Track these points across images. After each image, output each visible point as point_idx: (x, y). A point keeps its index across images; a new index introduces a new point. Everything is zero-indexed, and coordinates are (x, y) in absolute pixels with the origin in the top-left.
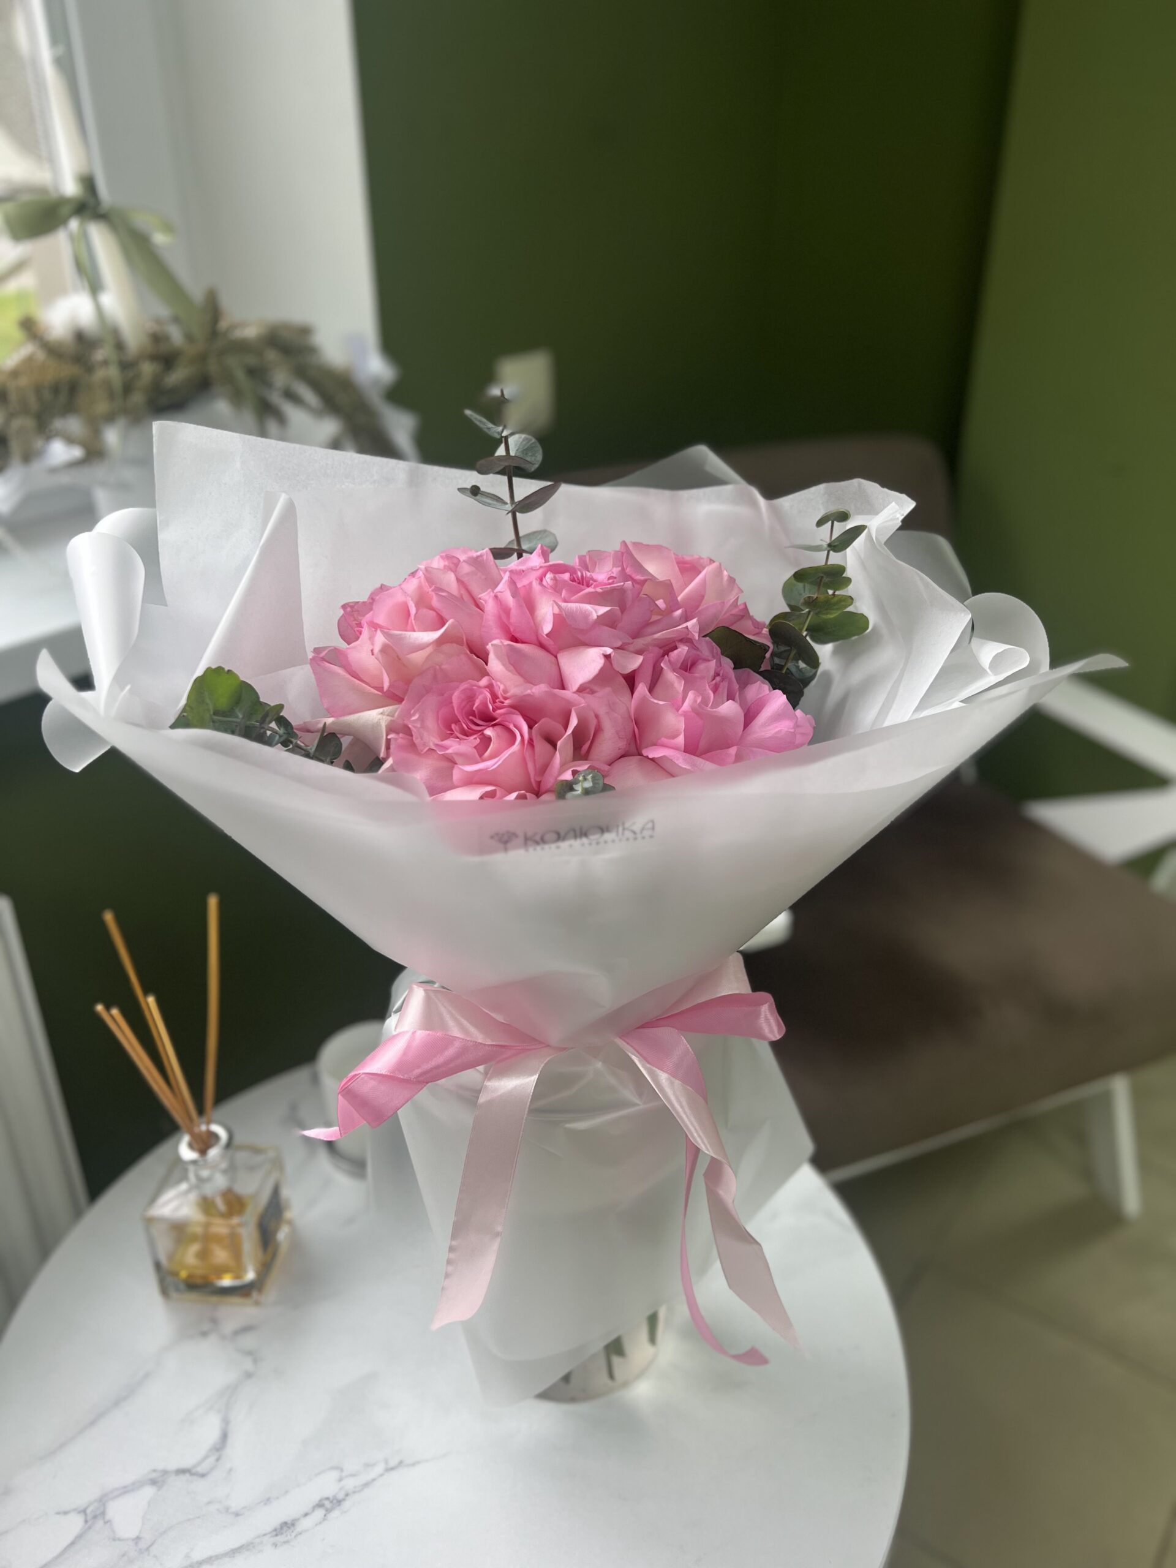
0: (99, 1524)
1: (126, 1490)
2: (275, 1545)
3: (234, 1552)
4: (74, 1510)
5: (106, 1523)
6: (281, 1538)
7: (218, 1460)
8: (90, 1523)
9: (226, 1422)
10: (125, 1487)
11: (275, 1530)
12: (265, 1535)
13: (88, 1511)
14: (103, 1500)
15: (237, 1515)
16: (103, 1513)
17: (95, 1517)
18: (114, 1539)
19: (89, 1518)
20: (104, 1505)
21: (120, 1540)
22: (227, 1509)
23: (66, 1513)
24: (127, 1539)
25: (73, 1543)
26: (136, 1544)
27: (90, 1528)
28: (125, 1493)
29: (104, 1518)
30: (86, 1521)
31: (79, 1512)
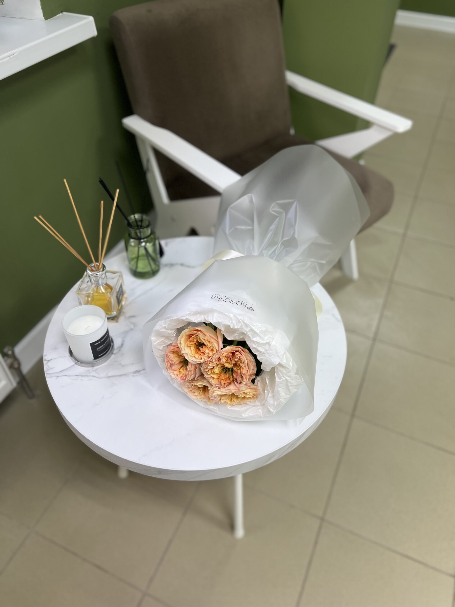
2: (133, 376)
3: (121, 375)
6: (135, 374)
7: (120, 350)
9: (123, 341)
11: (134, 372)
12: (130, 373)
15: (123, 366)
22: (120, 364)
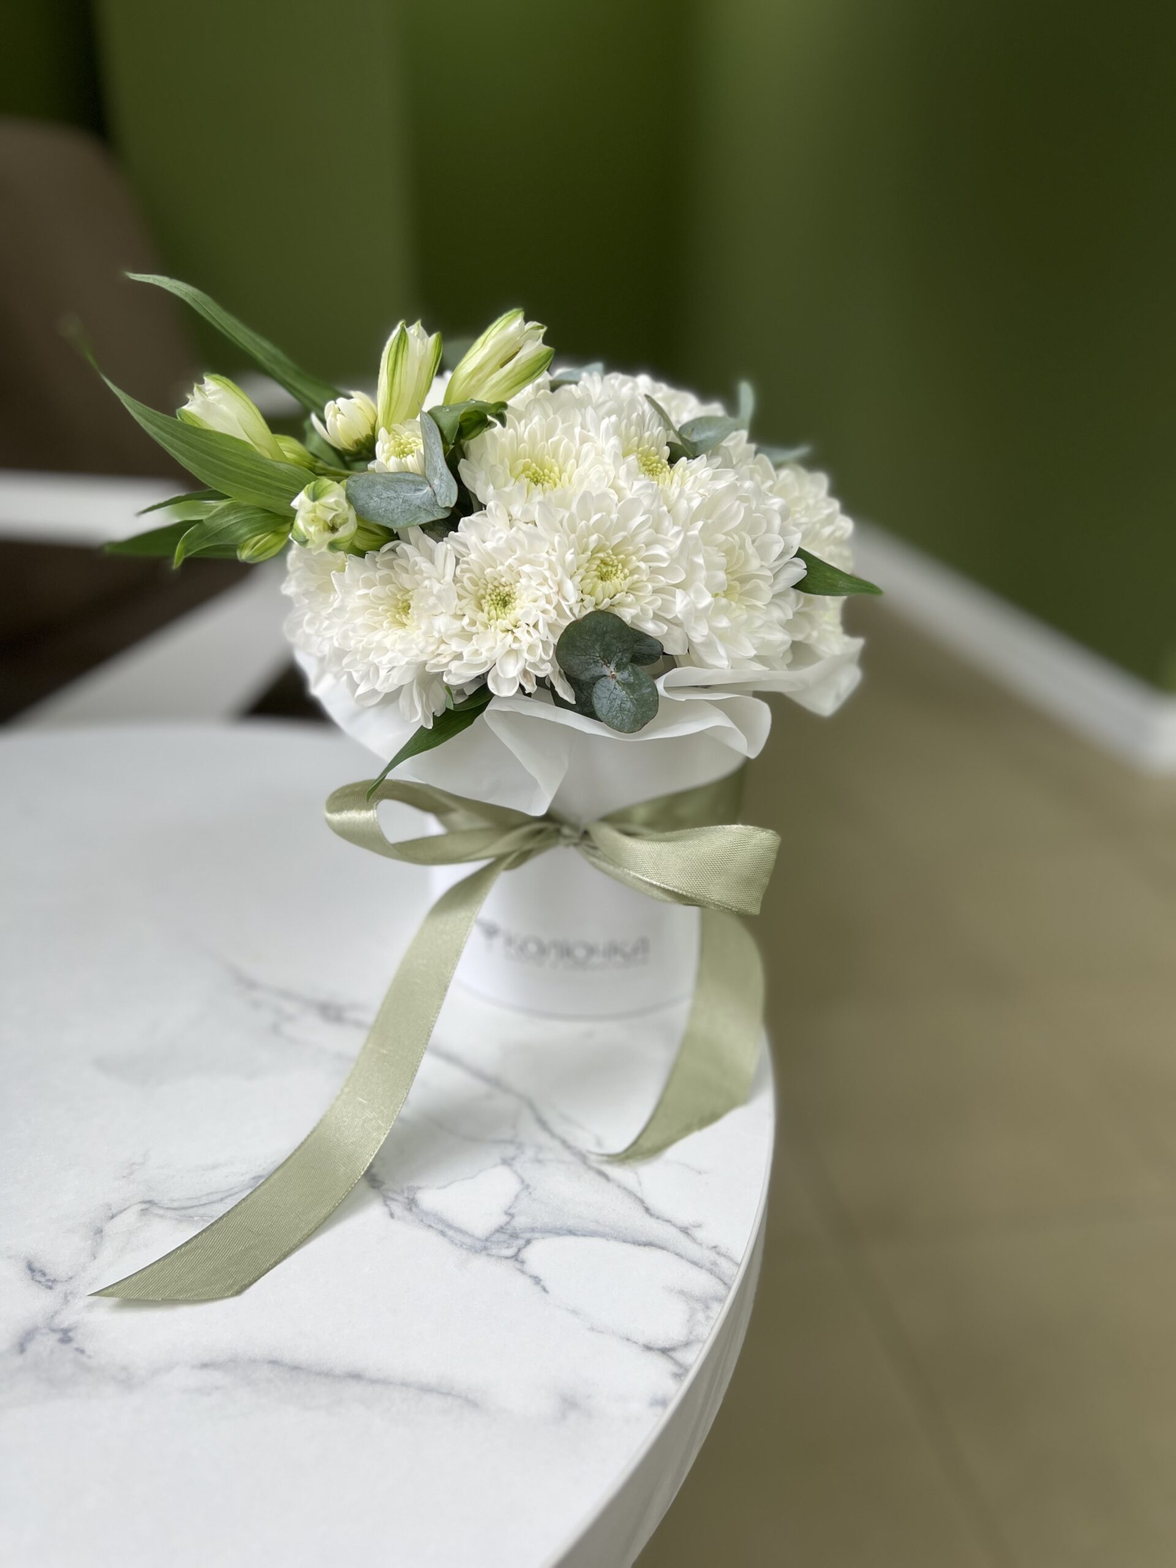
0: (520, 1222)
1: (443, 1227)
4: (523, 1272)
5: (512, 1216)
8: (528, 1235)
10: (443, 1233)
13: (510, 1252)
14: (482, 1246)
16: (500, 1230)
17: (514, 1236)
18: (528, 1187)
19: (521, 1242)
20: (487, 1240)
21: (523, 1181)
23: (537, 1280)
24: (515, 1172)
25: (571, 1232)
26: (513, 1159)
27: (533, 1230)
28: (450, 1226)
29: (508, 1223)
30: (528, 1242)
31: (523, 1262)
